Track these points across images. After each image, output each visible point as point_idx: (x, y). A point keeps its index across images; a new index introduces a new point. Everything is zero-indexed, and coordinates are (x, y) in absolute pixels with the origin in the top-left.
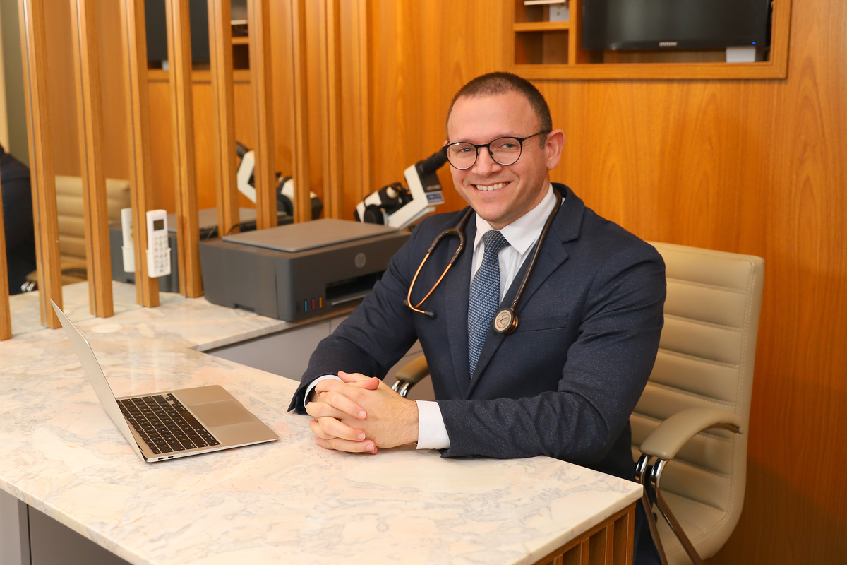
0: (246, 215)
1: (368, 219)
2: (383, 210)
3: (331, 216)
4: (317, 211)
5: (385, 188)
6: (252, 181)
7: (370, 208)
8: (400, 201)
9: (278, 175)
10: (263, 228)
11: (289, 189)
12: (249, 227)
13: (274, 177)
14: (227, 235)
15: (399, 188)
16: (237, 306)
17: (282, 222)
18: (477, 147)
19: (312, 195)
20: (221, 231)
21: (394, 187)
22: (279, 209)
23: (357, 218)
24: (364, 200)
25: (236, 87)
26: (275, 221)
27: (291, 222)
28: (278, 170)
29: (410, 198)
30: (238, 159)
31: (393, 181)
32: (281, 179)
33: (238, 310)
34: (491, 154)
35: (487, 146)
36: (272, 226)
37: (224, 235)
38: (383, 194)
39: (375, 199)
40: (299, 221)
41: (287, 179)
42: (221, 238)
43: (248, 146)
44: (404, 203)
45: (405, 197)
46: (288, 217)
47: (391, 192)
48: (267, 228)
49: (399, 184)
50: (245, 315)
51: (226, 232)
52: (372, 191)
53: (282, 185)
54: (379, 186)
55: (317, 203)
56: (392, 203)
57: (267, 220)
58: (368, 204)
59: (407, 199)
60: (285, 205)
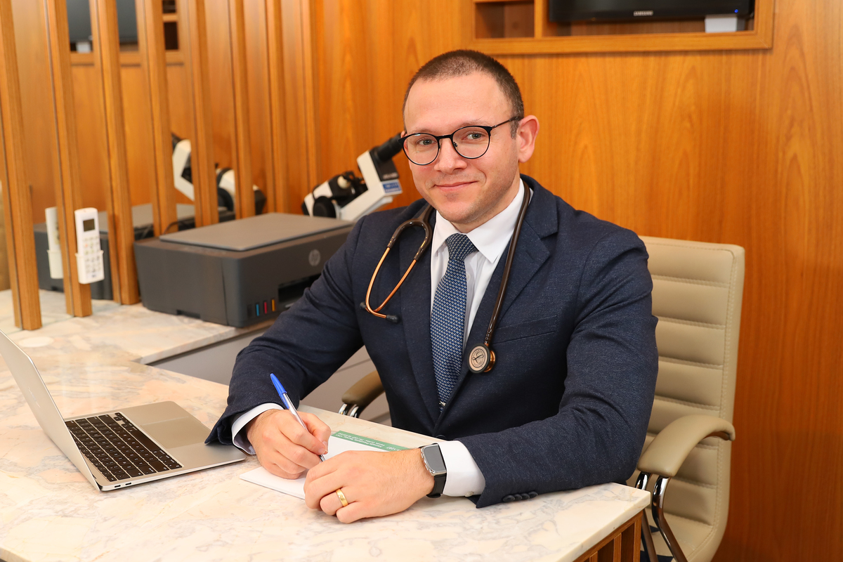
0: (184, 212)
1: (317, 212)
2: (334, 202)
3: (276, 210)
4: (260, 206)
5: (336, 178)
6: (187, 174)
7: (320, 201)
8: (353, 191)
9: (217, 166)
10: (202, 225)
11: (228, 182)
12: (187, 225)
13: (213, 167)
14: (165, 233)
15: (351, 177)
16: (180, 313)
17: (223, 219)
18: (439, 138)
19: (255, 188)
20: (157, 230)
21: (346, 177)
22: (220, 205)
23: (305, 212)
24: (312, 191)
26: (216, 217)
27: (232, 218)
28: (216, 161)
29: (365, 188)
31: (342, 170)
32: (220, 170)
33: (181, 317)
34: (454, 146)
35: (450, 137)
36: (212, 223)
37: (161, 234)
38: (333, 185)
39: (324, 190)
40: (241, 217)
41: (226, 170)
42: (158, 238)
44: (358, 194)
45: (359, 187)
46: (229, 213)
47: (342, 182)
48: (208, 224)
49: (351, 173)
50: (190, 322)
51: (163, 231)
52: (322, 182)
53: (220, 177)
54: (329, 176)
55: (260, 196)
56: (344, 194)
57: (208, 216)
58: (317, 196)
59: (361, 189)
60: (225, 199)
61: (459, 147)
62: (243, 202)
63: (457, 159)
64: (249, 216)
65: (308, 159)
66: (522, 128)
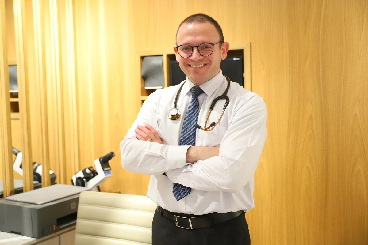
0: (18, 184)
1: (78, 184)
2: (84, 179)
3: (60, 183)
4: (53, 181)
5: (85, 169)
6: (21, 167)
7: (79, 178)
8: (92, 175)
9: (34, 163)
10: (26, 191)
11: (39, 171)
12: (19, 191)
13: (31, 164)
14: (8, 196)
15: (92, 169)
16: (12, 232)
17: (36, 187)
18: (193, 47)
19: (51, 172)
20: (5, 195)
21: (89, 169)
22: (35, 180)
23: (73, 184)
24: (76, 174)
25: (12, 121)
26: (33, 187)
27: (40, 187)
28: (34, 161)
29: (97, 174)
30: (14, 156)
31: (89, 166)
32: (36, 165)
33: (13, 234)
34: (199, 51)
36: (31, 190)
37: (7, 196)
38: (84, 172)
39: (81, 174)
40: (44, 187)
41: (39, 165)
42: (4, 198)
43: (20, 150)
44: (94, 176)
45: (95, 173)
46: (39, 184)
47: (88, 171)
48: (28, 191)
49: (92, 167)
50: (16, 237)
51: (7, 195)
52: (79, 170)
53: (36, 168)
54: (83, 168)
55: (53, 176)
56: (88, 176)
57: (28, 187)
58: (78, 176)
59: (95, 174)
60: (38, 177)
61: (201, 51)
62: (45, 179)
63: (199, 56)
64: (48, 186)
65: (75, 160)
66: (223, 46)
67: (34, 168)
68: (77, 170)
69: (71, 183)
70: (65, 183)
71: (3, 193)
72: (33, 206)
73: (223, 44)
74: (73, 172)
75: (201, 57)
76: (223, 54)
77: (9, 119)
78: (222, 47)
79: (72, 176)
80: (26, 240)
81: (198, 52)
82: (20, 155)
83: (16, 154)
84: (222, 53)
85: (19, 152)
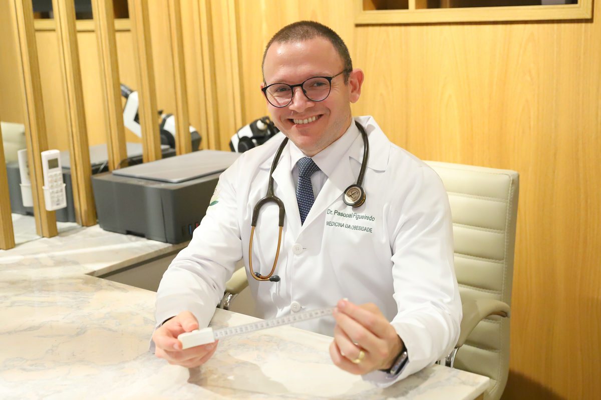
0: (133, 150)
1: (241, 149)
2: (254, 141)
3: (209, 148)
4: (195, 144)
5: (256, 121)
6: (137, 119)
7: (243, 140)
8: (269, 132)
9: (160, 113)
10: (148, 161)
11: (170, 126)
12: (136, 161)
13: (156, 114)
14: (117, 169)
15: (268, 121)
16: (129, 233)
17: (166, 155)
18: (292, 87)
19: (192, 129)
20: (111, 167)
21: (263, 121)
22: (163, 143)
23: (233, 150)
24: (237, 132)
25: (118, 35)
26: (160, 155)
27: (173, 154)
28: (159, 109)
30: (123, 99)
31: (262, 116)
32: (163, 116)
33: (130, 236)
34: (304, 92)
36: (157, 159)
37: (114, 169)
38: (253, 127)
39: (247, 132)
40: (181, 154)
41: (168, 116)
42: (111, 172)
43: (132, 88)
44: (273, 134)
45: (273, 129)
46: (171, 150)
47: (260, 125)
48: (152, 161)
49: (268, 118)
50: (136, 241)
51: (116, 167)
52: (244, 125)
53: (164, 121)
54: (250, 120)
55: (196, 137)
56: (262, 134)
57: (152, 154)
58: (241, 136)
59: (275, 131)
60: (168, 139)
61: (308, 93)
62: (182, 142)
63: (306, 101)
64: (187, 152)
65: (234, 106)
66: (352, 78)
67: (160, 121)
68: (239, 124)
69: (229, 148)
70: (219, 147)
71: (107, 163)
72: (163, 186)
73: (351, 75)
74: (233, 130)
75: (310, 104)
76: (352, 92)
77: (113, 32)
78: (349, 79)
79: (230, 136)
80: (154, 245)
81: (303, 95)
82: (134, 98)
83: (127, 96)
84: (350, 90)
85: (131, 91)
